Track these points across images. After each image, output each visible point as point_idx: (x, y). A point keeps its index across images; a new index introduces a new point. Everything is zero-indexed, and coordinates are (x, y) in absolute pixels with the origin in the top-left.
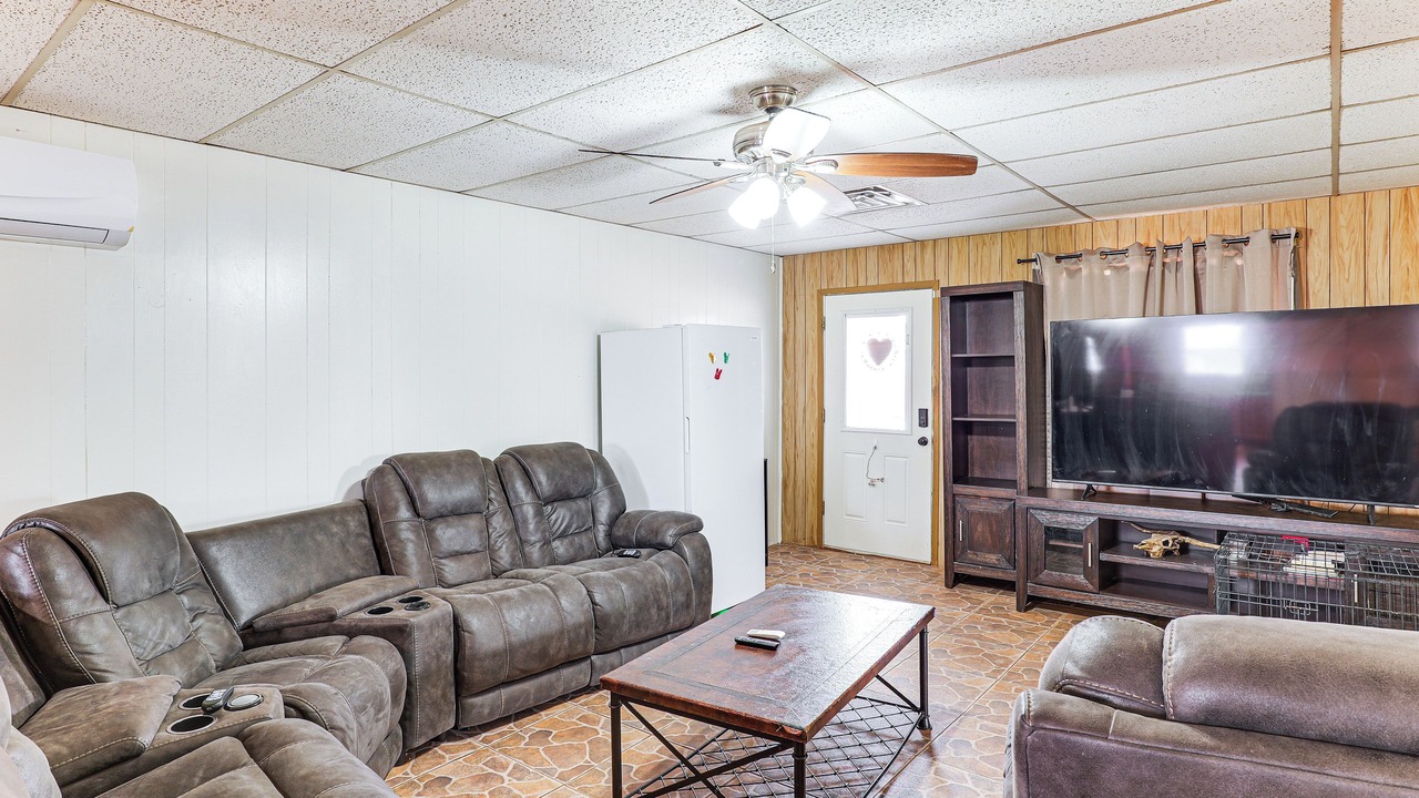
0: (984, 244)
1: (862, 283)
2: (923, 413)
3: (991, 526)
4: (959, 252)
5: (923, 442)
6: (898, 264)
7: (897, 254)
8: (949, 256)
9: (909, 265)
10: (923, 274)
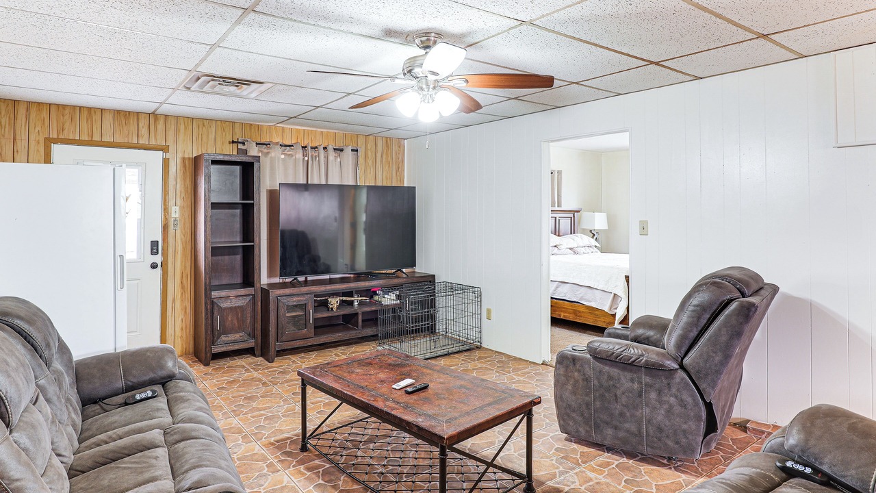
0: (204, 125)
1: (97, 138)
2: (154, 245)
3: (237, 315)
4: (186, 128)
5: (154, 266)
6: (133, 128)
7: (133, 120)
8: (177, 130)
9: (144, 131)
10: (156, 139)
